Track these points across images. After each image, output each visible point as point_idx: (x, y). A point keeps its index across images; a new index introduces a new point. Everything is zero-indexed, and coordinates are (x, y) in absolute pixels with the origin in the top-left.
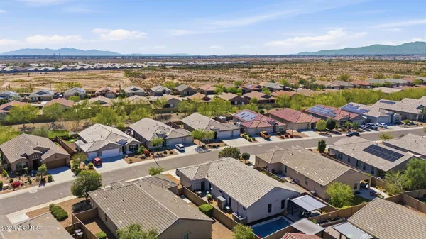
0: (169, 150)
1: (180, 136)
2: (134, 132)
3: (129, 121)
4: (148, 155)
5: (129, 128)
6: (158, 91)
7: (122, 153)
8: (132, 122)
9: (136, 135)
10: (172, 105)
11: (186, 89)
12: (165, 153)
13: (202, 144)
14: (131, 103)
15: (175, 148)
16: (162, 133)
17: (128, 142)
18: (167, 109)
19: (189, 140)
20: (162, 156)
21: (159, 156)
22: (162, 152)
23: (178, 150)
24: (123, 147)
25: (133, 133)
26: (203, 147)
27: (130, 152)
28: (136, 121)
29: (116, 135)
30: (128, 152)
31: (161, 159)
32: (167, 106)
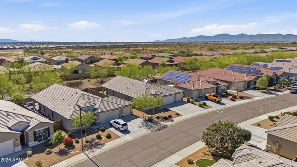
0: (103, 131)
1: (115, 106)
2: (40, 104)
3: (30, 90)
4: (70, 146)
5: (30, 99)
6: (60, 60)
7: (19, 148)
8: (36, 92)
9: (43, 111)
10: (80, 72)
11: (89, 58)
12: (99, 137)
13: (147, 116)
14: (32, 70)
15: (111, 126)
16: (89, 104)
17: (32, 125)
18: (76, 76)
19: (126, 111)
20: (97, 145)
21: (91, 145)
22: (94, 136)
23: (117, 129)
24: (22, 137)
25: (37, 107)
26: (151, 120)
27: (36, 143)
28: (41, 89)
29: (8, 114)
30: (32, 143)
31: (98, 151)
32: (76, 72)
